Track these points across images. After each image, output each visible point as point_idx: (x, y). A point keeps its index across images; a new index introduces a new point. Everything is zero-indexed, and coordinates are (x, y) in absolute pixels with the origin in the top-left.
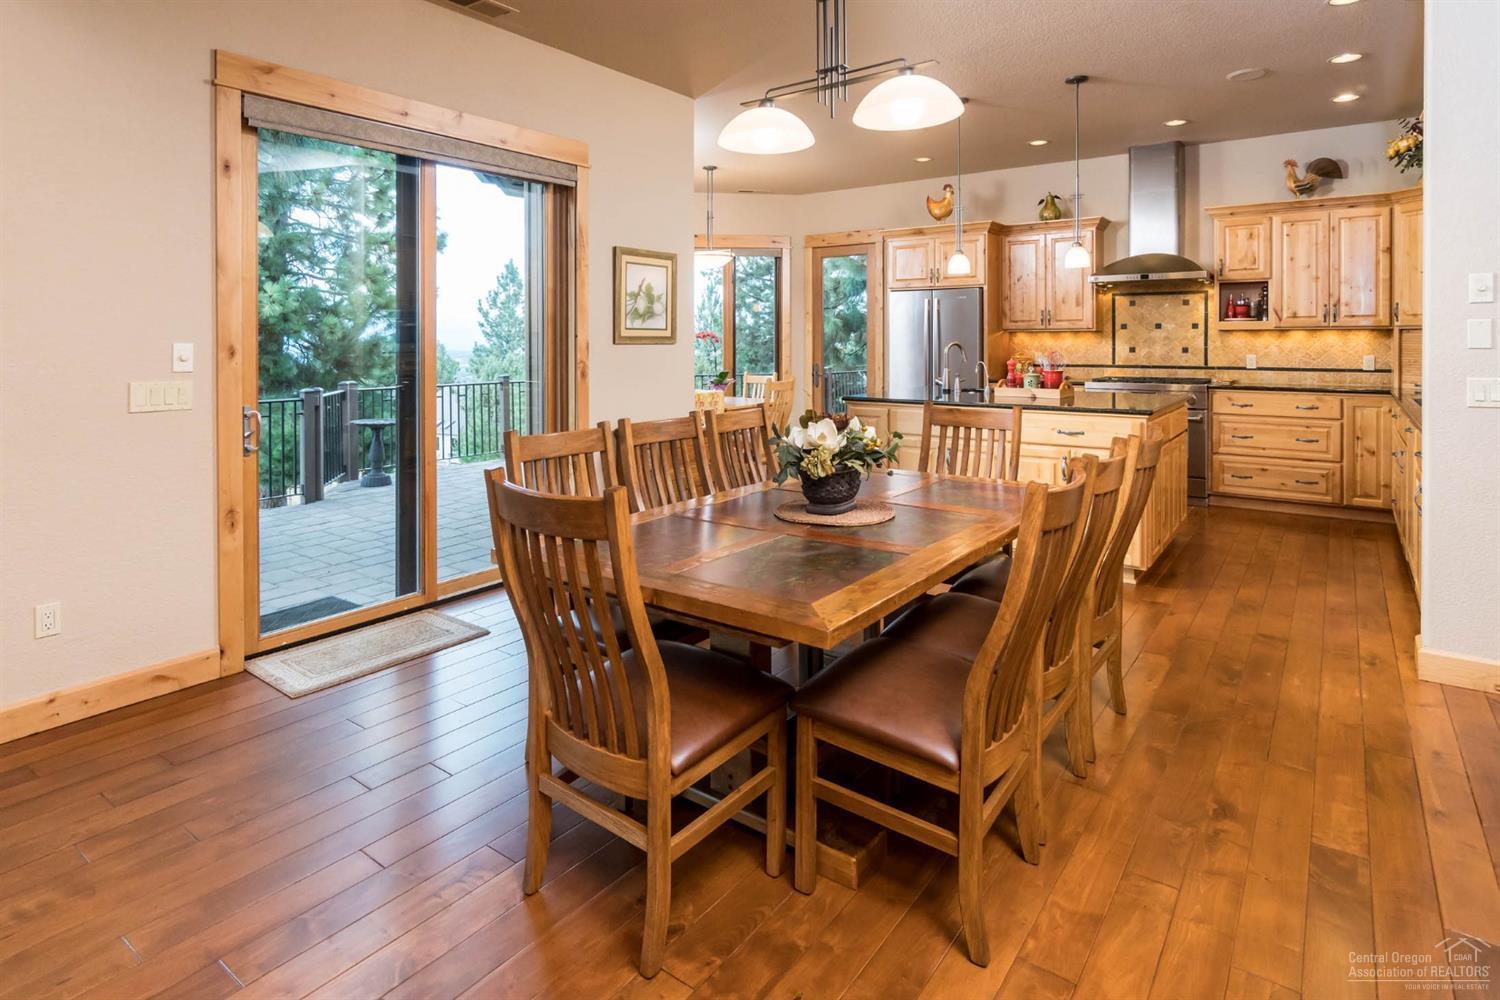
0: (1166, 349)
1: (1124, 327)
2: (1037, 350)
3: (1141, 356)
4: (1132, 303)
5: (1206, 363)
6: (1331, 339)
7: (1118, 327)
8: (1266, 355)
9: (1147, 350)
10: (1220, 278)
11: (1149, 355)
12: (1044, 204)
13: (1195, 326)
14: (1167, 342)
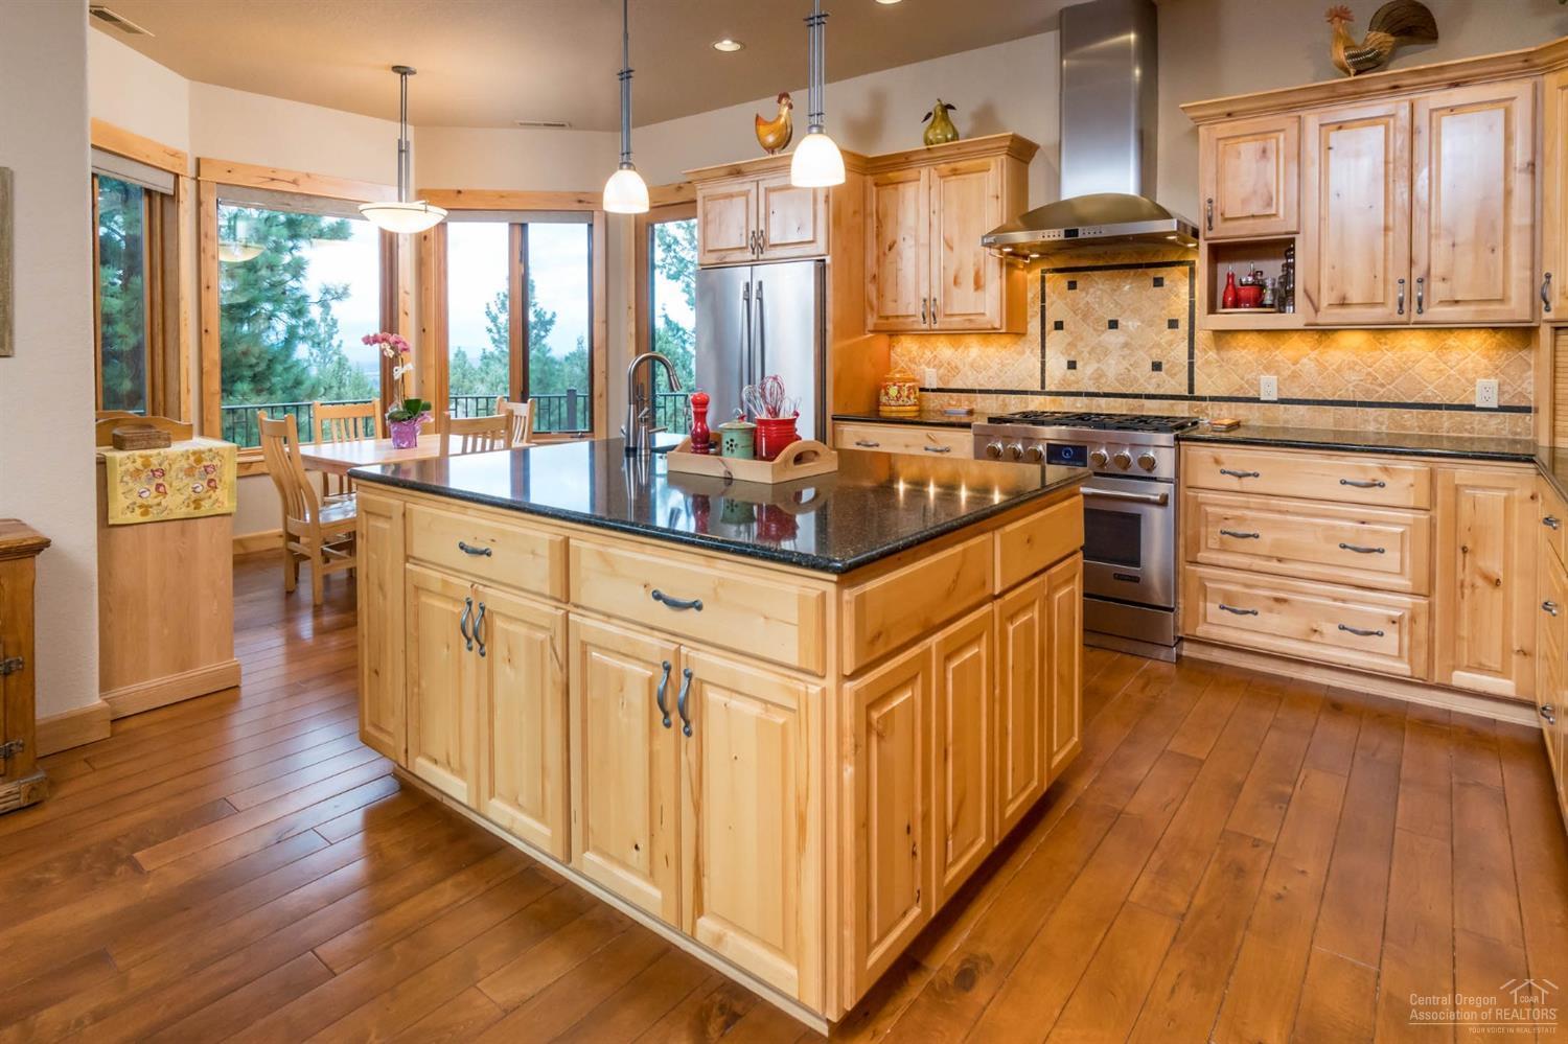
0: (1126, 364)
1: (1059, 326)
2: (928, 364)
3: (1084, 379)
4: (1072, 285)
5: (1191, 389)
6: (1414, 347)
7: (1049, 325)
8: (1295, 376)
9: (1096, 365)
10: (1209, 234)
11: (1099, 375)
12: (932, 117)
13: (1173, 324)
14: (1126, 351)
